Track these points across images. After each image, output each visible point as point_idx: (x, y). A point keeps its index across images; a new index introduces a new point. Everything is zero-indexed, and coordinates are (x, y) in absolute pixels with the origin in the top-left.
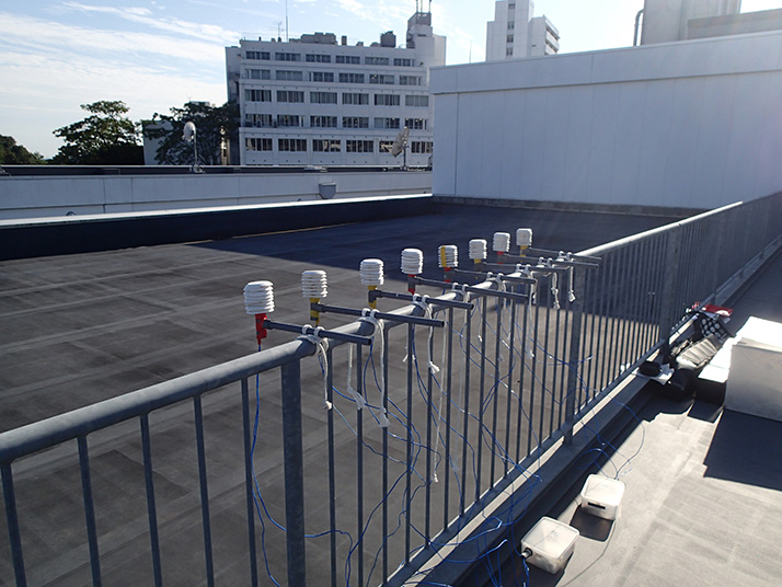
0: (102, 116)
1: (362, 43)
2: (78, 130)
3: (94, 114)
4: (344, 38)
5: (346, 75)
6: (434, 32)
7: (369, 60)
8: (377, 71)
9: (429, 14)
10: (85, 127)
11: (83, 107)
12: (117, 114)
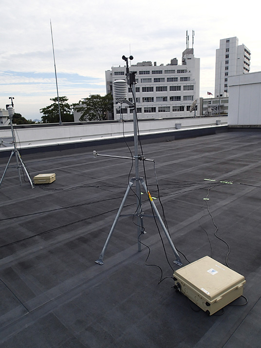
0: (58, 103)
1: (163, 64)
2: (49, 109)
4: (155, 63)
5: (157, 79)
6: (195, 57)
7: (166, 71)
8: (170, 76)
9: (193, 49)
11: (51, 99)
12: (64, 102)
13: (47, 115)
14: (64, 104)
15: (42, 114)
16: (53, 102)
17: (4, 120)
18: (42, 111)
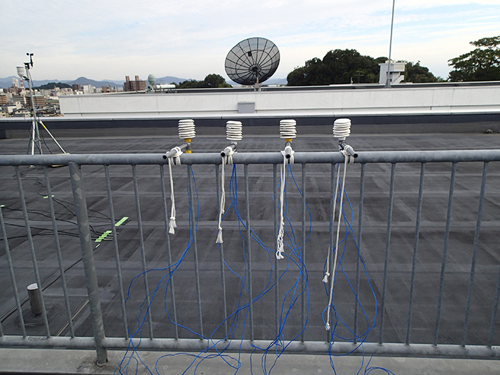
0: (483, 48)
2: (464, 60)
3: (477, 47)
10: (470, 57)
11: (471, 43)
12: (495, 45)
13: (458, 70)
14: (494, 49)
15: (452, 69)
16: (474, 48)
17: (394, 77)
18: (451, 63)
